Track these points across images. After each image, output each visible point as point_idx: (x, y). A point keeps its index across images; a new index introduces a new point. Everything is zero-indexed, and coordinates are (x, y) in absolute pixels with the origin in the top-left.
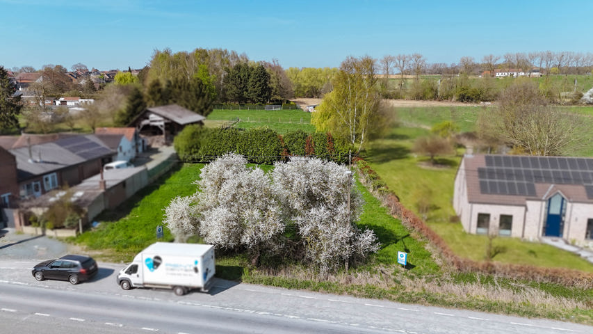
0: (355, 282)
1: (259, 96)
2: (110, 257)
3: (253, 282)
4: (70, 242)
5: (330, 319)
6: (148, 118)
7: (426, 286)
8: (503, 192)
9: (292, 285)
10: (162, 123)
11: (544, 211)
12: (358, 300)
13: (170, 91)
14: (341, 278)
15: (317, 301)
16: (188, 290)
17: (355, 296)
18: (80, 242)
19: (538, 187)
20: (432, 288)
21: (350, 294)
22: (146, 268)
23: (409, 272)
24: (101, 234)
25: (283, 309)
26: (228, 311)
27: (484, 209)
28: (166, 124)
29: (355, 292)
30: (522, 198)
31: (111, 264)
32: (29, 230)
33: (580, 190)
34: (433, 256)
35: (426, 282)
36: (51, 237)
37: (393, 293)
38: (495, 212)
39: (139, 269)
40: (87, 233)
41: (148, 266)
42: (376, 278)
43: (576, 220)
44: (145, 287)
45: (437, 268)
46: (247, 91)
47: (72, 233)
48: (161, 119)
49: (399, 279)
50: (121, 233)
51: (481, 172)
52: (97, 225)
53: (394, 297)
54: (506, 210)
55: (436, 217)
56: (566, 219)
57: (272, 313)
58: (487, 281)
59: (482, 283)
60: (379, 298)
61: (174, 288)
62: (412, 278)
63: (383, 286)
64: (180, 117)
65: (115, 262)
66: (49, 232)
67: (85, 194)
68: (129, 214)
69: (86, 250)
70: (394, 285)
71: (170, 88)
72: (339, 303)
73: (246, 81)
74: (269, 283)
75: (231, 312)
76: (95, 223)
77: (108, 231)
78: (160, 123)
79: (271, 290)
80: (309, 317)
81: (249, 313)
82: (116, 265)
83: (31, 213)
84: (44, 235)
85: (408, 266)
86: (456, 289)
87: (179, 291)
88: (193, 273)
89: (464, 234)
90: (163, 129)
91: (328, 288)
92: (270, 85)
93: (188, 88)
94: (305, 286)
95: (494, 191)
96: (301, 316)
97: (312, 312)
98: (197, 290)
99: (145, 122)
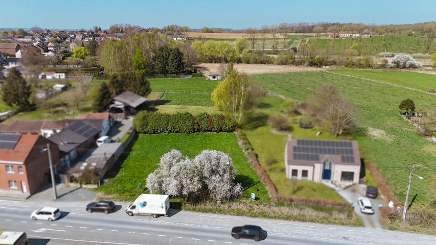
0: (232, 207)
1: (176, 68)
2: (117, 198)
3: (187, 210)
4: (95, 191)
5: (221, 226)
6: (113, 103)
7: (263, 208)
8: (304, 159)
9: (204, 211)
10: (123, 106)
11: (322, 168)
12: (233, 217)
13: (124, 81)
14: (226, 206)
15: (215, 218)
16: (158, 216)
17: (232, 215)
18: (100, 191)
19: (321, 156)
20: (266, 209)
21: (230, 214)
22: (140, 207)
23: (257, 202)
24: (109, 186)
25: (201, 223)
26: (177, 225)
27: (295, 167)
28: (125, 107)
29: (232, 213)
30: (312, 162)
31: (119, 202)
32: (73, 185)
33: (339, 157)
34: (269, 193)
35: (264, 206)
36: (85, 188)
37: (248, 213)
38: (300, 169)
39: (137, 208)
40: (102, 186)
41: (141, 206)
42: (242, 205)
43: (337, 172)
44: (139, 215)
45: (269, 199)
46: (168, 65)
47: (96, 186)
48: (122, 104)
49: (252, 205)
50: (119, 185)
51: (295, 149)
52: (106, 181)
53: (248, 215)
54: (305, 168)
55: (274, 169)
56: (332, 171)
57: (196, 224)
58: (289, 205)
59: (287, 206)
60: (242, 215)
61: (152, 215)
62: (257, 205)
63: (245, 209)
64: (133, 101)
65: (120, 201)
66: (84, 186)
67: (97, 164)
68: (118, 172)
69: (105, 195)
70: (249, 208)
71: (123, 80)
72: (225, 219)
73: (167, 59)
74: (194, 210)
75: (179, 225)
76: (104, 180)
77: (112, 184)
78: (121, 106)
79: (195, 214)
80: (212, 226)
81: (186, 225)
82: (121, 203)
83: (73, 177)
84: (81, 187)
85: (256, 199)
86: (276, 209)
87: (154, 216)
88: (161, 208)
89: (286, 179)
90: (123, 110)
91: (220, 211)
92: (183, 61)
93: (135, 79)
94: (210, 211)
95: (300, 158)
96: (209, 225)
97: (213, 224)
98: (163, 215)
99: (112, 106)
